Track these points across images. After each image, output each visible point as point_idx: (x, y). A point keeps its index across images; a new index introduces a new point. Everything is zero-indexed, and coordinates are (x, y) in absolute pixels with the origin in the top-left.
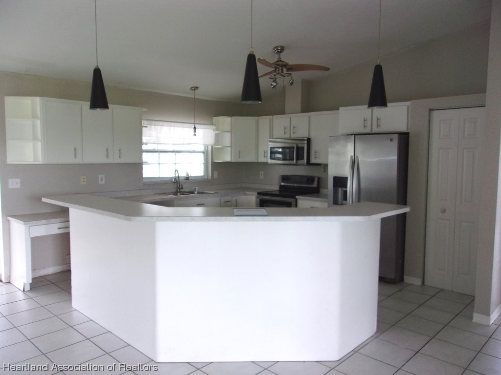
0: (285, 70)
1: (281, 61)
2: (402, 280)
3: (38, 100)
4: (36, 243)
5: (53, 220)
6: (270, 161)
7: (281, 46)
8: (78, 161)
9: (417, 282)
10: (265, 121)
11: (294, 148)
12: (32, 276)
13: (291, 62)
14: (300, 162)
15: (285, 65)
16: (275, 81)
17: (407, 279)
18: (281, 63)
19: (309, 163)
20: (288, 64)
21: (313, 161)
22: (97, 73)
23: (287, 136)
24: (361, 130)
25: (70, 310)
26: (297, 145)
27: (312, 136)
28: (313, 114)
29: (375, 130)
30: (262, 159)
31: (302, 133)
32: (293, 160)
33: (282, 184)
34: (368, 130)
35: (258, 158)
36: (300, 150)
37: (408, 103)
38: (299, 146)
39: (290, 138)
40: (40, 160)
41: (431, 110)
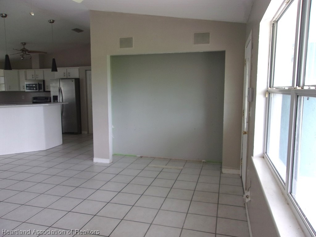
0: (27, 52)
1: (25, 49)
2: (81, 133)
6: (26, 91)
7: (24, 43)
9: (86, 133)
10: (22, 72)
11: (37, 84)
13: (29, 49)
14: (41, 90)
15: (27, 51)
16: (22, 57)
17: (83, 132)
18: (25, 50)
19: (44, 91)
20: (28, 50)
21: (46, 90)
23: (34, 79)
24: (63, 77)
26: (38, 83)
27: (45, 79)
28: (44, 70)
29: (68, 77)
30: (22, 90)
31: (41, 78)
32: (37, 90)
33: (34, 101)
34: (65, 77)
35: (20, 89)
36: (39, 85)
37: (78, 67)
38: (40, 83)
39: (35, 80)
41: (86, 70)
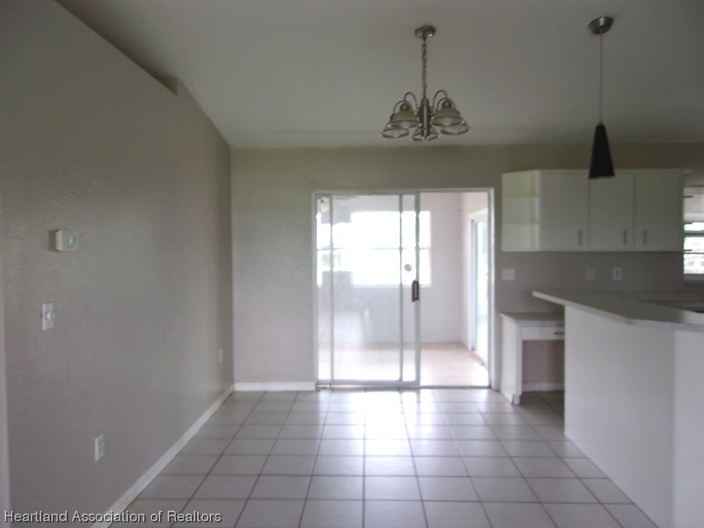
3: (537, 174)
4: (527, 347)
5: (548, 322)
8: (584, 248)
12: (523, 388)
22: (601, 131)
25: (562, 439)
40: (537, 247)
